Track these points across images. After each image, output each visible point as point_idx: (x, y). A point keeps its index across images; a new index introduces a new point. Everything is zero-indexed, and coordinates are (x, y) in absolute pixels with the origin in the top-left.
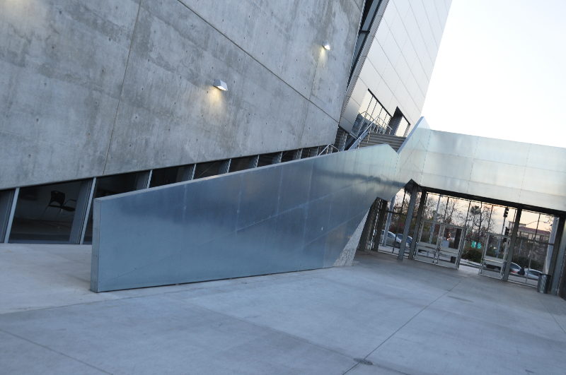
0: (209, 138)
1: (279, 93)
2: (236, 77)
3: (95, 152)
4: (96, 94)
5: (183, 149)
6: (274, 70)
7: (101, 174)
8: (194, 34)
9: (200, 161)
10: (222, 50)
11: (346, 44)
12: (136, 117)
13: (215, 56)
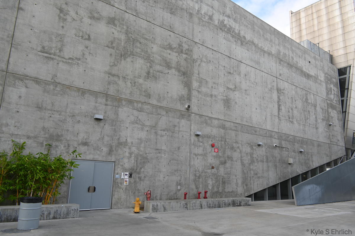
0: (302, 166)
1: (319, 146)
2: (305, 146)
5: (297, 171)
6: (315, 140)
8: (291, 140)
9: (302, 173)
10: (299, 141)
11: (338, 119)
13: (298, 143)
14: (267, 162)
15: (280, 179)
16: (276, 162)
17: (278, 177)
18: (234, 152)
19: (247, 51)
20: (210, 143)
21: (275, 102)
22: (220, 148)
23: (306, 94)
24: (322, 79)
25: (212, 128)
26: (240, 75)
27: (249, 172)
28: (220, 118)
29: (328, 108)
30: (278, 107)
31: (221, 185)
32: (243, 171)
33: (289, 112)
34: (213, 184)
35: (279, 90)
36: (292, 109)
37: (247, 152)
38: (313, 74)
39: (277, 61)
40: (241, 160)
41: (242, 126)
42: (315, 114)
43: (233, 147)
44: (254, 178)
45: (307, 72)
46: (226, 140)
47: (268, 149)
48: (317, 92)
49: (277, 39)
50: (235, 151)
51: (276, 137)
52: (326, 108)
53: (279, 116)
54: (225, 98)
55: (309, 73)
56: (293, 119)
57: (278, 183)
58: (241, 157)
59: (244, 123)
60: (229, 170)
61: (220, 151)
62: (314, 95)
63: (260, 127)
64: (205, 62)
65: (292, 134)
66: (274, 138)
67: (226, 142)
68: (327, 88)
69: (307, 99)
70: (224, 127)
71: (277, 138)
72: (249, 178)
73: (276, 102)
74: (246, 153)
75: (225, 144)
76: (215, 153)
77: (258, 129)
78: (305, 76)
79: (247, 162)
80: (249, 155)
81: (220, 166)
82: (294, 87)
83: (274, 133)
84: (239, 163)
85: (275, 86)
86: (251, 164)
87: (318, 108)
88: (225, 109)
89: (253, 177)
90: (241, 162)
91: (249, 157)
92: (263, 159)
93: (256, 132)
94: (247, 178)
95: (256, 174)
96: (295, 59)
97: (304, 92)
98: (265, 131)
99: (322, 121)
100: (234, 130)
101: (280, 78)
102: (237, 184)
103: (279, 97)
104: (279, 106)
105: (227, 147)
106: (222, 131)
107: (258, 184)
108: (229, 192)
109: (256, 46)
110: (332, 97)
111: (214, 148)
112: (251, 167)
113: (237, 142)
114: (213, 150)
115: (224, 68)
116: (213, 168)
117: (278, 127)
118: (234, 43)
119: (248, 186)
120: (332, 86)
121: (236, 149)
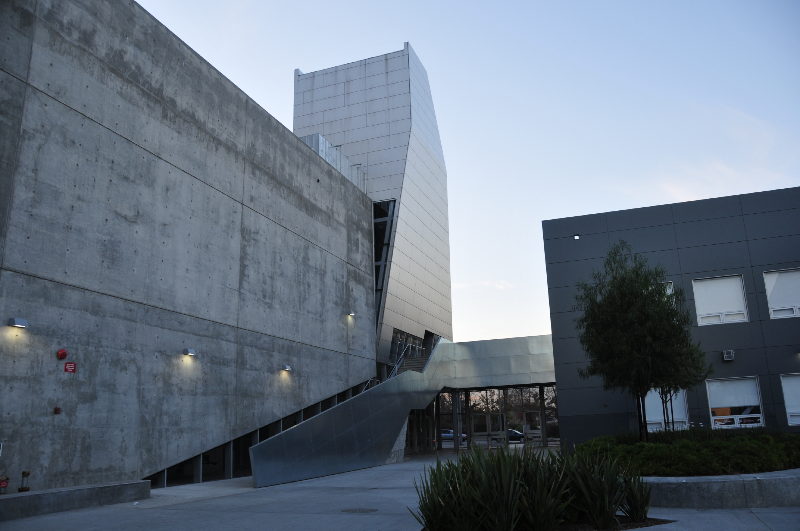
0: (286, 401)
1: (324, 358)
2: (294, 359)
3: (230, 427)
4: (226, 397)
5: (273, 413)
6: (317, 345)
7: (235, 438)
8: (265, 345)
9: (284, 416)
10: (283, 347)
11: (367, 304)
12: (246, 402)
13: (280, 353)
14: (204, 394)
15: (234, 431)
16: (228, 395)
17: (228, 428)
18: (121, 370)
19: (176, 134)
20: (55, 348)
21: (233, 258)
22: (82, 361)
23: (306, 248)
24: (342, 219)
25: (61, 310)
26: (154, 188)
27: (158, 418)
28: (86, 287)
29: (348, 279)
30: (240, 270)
31: (78, 454)
32: (143, 417)
33: (265, 283)
34: (53, 453)
35: (244, 232)
36: (272, 278)
37: (155, 372)
38: (324, 208)
39: (247, 168)
40: (139, 391)
41: (148, 308)
42: (321, 291)
43: (118, 360)
44: (169, 434)
45: (312, 200)
46: (100, 342)
47: (209, 365)
48: (329, 245)
49: (251, 121)
50: (126, 368)
51: (231, 337)
52: (345, 280)
53: (242, 291)
54: (107, 238)
55: (314, 202)
56: (272, 298)
57: (229, 440)
58: (139, 383)
59: (153, 303)
60: (105, 415)
61: (81, 370)
62: (321, 250)
63: (193, 313)
64: (57, 143)
65: (269, 332)
66: (227, 340)
67: (102, 346)
68: (349, 240)
69: (306, 259)
70: (96, 310)
71: (233, 340)
72: (157, 434)
73: (238, 259)
74: (152, 374)
75: (98, 351)
76: (67, 374)
77: (188, 318)
78: (307, 210)
79: (154, 395)
80: (161, 379)
81: (80, 406)
82: (280, 230)
83: (227, 328)
84: (133, 399)
85: (238, 223)
86: (165, 400)
87: (329, 280)
88: (105, 264)
89: (167, 430)
90: (138, 397)
91: (160, 384)
92: (196, 388)
93: (181, 324)
94: (151, 432)
95: (177, 424)
96: (287, 168)
97: (302, 243)
98: (206, 322)
99: (334, 306)
100: (125, 318)
101: (252, 206)
102: (123, 451)
103: (243, 248)
104: (243, 267)
105: (102, 359)
106: (92, 319)
107: (178, 446)
108: (100, 468)
109: (201, 127)
110: (358, 257)
111: (63, 362)
112: (165, 407)
113: (129, 348)
114: (62, 367)
115: (110, 165)
116: (57, 411)
117: (238, 314)
118: (146, 110)
119: (153, 453)
120: (360, 236)
121: (126, 364)
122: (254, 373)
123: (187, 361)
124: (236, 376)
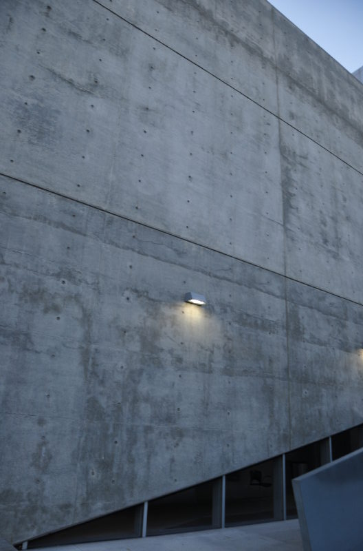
3: (279, 430)
4: (269, 381)
7: (288, 450)
8: (334, 310)
10: (361, 316)
12: (306, 392)
13: (356, 323)
14: (228, 372)
15: (286, 438)
16: (272, 377)
17: (276, 432)
19: (164, 10)
21: (271, 180)
27: (126, 409)
30: (283, 198)
32: (93, 402)
36: (334, 219)
37: (123, 323)
39: (281, 77)
40: (85, 353)
41: (111, 218)
44: (153, 436)
47: (236, 325)
49: (281, 32)
53: (288, 226)
54: (31, 101)
56: (337, 245)
57: (276, 453)
58: (87, 339)
63: (203, 242)
65: (337, 292)
66: (268, 293)
67: (3, 263)
71: (278, 293)
72: (125, 437)
73: (278, 183)
74: (117, 327)
77: (194, 248)
79: (121, 363)
80: (137, 338)
83: (267, 274)
84: (71, 366)
85: (274, 138)
86: (145, 375)
88: (23, 136)
89: (148, 429)
90: (84, 362)
91: (135, 346)
92: (211, 361)
93: (180, 253)
94: (111, 431)
96: (338, 97)
101: (293, 123)
104: (287, 195)
107: (172, 460)
109: (205, 13)
112: (144, 388)
117: (285, 258)
119: (115, 470)
121: (59, 301)
122: (316, 348)
123: (192, 314)
124: (286, 349)
